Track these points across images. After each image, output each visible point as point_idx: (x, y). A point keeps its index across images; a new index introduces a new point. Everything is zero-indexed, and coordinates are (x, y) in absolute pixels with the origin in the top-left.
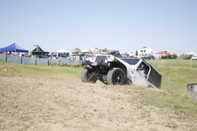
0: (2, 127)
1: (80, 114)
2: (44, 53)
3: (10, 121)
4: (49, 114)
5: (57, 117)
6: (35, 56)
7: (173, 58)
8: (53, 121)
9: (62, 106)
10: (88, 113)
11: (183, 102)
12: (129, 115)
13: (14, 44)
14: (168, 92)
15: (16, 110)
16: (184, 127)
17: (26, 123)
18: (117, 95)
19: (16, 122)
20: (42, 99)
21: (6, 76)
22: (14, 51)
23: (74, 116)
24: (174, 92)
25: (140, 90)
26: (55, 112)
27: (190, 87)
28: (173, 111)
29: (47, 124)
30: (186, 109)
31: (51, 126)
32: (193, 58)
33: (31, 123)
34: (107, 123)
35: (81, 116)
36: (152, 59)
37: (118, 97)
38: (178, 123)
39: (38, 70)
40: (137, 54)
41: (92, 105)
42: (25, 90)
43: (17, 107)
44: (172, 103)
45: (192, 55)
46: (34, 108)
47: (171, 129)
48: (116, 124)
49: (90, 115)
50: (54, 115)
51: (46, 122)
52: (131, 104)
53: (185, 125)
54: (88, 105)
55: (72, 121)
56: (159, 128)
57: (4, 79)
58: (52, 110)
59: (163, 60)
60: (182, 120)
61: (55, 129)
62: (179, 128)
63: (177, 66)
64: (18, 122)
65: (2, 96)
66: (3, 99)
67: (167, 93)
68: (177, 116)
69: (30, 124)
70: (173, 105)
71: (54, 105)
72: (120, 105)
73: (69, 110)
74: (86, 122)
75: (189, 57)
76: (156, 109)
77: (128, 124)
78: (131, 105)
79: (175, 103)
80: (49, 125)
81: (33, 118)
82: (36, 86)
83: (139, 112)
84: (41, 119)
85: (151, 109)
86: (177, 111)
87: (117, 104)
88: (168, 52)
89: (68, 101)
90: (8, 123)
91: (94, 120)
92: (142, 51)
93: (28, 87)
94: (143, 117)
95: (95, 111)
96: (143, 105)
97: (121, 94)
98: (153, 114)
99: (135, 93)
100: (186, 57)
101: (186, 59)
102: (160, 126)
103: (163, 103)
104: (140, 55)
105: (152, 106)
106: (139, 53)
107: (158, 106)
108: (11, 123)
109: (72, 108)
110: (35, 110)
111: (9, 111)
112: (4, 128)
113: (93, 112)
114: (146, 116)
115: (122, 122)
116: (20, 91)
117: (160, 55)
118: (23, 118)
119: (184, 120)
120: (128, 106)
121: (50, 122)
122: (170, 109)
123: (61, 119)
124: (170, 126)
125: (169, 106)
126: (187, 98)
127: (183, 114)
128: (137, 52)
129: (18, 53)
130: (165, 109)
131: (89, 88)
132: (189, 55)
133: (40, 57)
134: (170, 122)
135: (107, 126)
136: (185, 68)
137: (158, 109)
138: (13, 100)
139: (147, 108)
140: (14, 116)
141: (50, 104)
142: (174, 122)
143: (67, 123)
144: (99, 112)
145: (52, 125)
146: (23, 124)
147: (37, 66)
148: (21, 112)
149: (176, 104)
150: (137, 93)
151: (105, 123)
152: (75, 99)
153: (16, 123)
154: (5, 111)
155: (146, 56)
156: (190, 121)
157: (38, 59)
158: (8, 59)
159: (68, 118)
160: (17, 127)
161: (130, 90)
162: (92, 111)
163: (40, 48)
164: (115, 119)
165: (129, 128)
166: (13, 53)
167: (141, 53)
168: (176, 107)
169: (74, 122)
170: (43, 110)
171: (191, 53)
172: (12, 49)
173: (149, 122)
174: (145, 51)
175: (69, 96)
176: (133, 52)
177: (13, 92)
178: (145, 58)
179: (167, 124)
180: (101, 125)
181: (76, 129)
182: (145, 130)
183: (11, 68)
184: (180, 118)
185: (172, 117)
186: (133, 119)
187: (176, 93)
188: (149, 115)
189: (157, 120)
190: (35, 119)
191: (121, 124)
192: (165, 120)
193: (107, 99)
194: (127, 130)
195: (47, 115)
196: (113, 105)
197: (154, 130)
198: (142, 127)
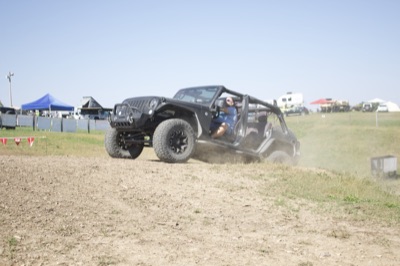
0: (25, 248)
1: (169, 218)
2: (104, 110)
3: (40, 236)
4: (111, 222)
5: (126, 227)
6: (87, 116)
7: (343, 111)
9: (136, 206)
10: (184, 218)
11: (361, 190)
12: (261, 217)
13: (47, 96)
14: (333, 172)
15: (51, 216)
16: (363, 235)
17: (69, 240)
18: (237, 182)
20: (99, 195)
22: (48, 109)
23: (158, 223)
24: (344, 172)
25: (280, 172)
26: (122, 218)
27: (375, 162)
28: (342, 208)
29: (107, 240)
30: (367, 204)
31: (115, 243)
32: (380, 108)
33: (78, 240)
35: (170, 223)
36: (303, 114)
37: (240, 185)
38: (351, 229)
39: (93, 141)
41: (192, 202)
42: (66, 179)
43: (52, 210)
44: (340, 192)
45: (378, 104)
46: (84, 212)
47: (338, 240)
48: (236, 235)
49: (188, 220)
50: (121, 222)
51: (107, 236)
52: (264, 197)
53: (365, 232)
54: (185, 202)
55: (154, 233)
56: (317, 238)
57: (26, 160)
58: (117, 213)
59: (323, 116)
60: (358, 223)
61: (122, 248)
62: (352, 240)
63: (351, 124)
64: (54, 237)
65: (23, 192)
66: (27, 198)
67: (332, 176)
68: (349, 216)
69: (76, 241)
70: (342, 197)
71: (121, 205)
72: (243, 200)
73: (149, 214)
74: (179, 234)
75: (373, 108)
76: (311, 204)
77: (259, 235)
78: (264, 200)
79: (345, 194)
80: (112, 242)
81: (81, 229)
82: (87, 170)
83: (279, 212)
84: (96, 231)
85: (302, 205)
86: (350, 207)
87: (239, 198)
88: (334, 100)
89: (147, 197)
90: (35, 241)
91: (194, 230)
92: (284, 100)
93: (71, 174)
94: (287, 220)
95: (197, 212)
96: (286, 200)
97: (246, 180)
98: (305, 214)
99: (271, 176)
100: (367, 108)
101: (367, 111)
102: (319, 236)
103: (324, 192)
105: (304, 200)
106: (280, 103)
107: (314, 200)
108: (41, 240)
109: (154, 208)
110: (86, 215)
111: (37, 219)
112: (27, 249)
113: (195, 215)
114: (291, 218)
115: (246, 231)
116: (57, 181)
117: (319, 107)
118: (62, 230)
119: (362, 223)
120: (257, 202)
121: (114, 235)
122: (336, 204)
123: (133, 229)
124: (337, 234)
125: (335, 198)
126: (368, 183)
127: (360, 212)
128: (275, 101)
129: (55, 112)
130: (328, 205)
131: (185, 172)
132: (373, 104)
133: (97, 118)
134: (336, 227)
135: (219, 239)
136: (365, 128)
137: (314, 205)
138: (45, 198)
139: (294, 204)
140: (47, 228)
141: (114, 203)
142: (345, 227)
143: (144, 236)
144: (205, 215)
145: (118, 242)
146: (62, 242)
147: (91, 136)
148: (60, 220)
149: (348, 195)
150: (275, 176)
151: (215, 234)
152: (159, 193)
153: (50, 240)
154: (29, 218)
155: (294, 109)
156: (374, 223)
157: (93, 121)
158: (37, 125)
159: (147, 227)
160: (52, 246)
161: (262, 172)
162: (191, 213)
163: (95, 102)
164: (233, 226)
165: (261, 242)
166: (45, 112)
167: (283, 104)
168: (348, 200)
169: (157, 235)
170: (100, 214)
171: (375, 101)
172: (44, 106)
173: (297, 229)
174: (290, 100)
175: (148, 187)
177: (44, 184)
178: (291, 112)
179: (330, 232)
180: (207, 238)
181: (162, 247)
182: (289, 244)
183: (42, 140)
184: (356, 220)
185: (340, 219)
186: (267, 225)
187: (347, 174)
188: (297, 217)
189: (313, 226)
190: (85, 232)
191: (246, 235)
192: (328, 225)
193: (219, 190)
194: (257, 245)
195: (107, 223)
196: (232, 200)
197: (307, 244)
198: (284, 238)
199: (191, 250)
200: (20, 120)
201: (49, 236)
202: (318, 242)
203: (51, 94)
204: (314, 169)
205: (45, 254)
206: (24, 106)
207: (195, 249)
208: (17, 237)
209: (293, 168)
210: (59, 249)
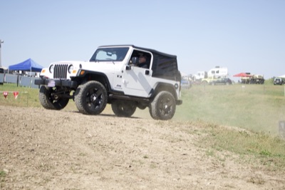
0: (12, 180)
1: (124, 161)
3: (23, 171)
4: (79, 162)
5: (90, 167)
7: (259, 83)
8: (85, 172)
9: (98, 150)
10: (136, 161)
11: (273, 146)
12: (195, 164)
13: (29, 60)
14: (252, 131)
15: (32, 156)
16: (275, 182)
17: (46, 174)
18: (177, 135)
19: (31, 172)
20: (70, 140)
21: (17, 106)
22: (29, 71)
23: (115, 164)
24: (260, 131)
25: (210, 129)
26: (88, 159)
28: (259, 160)
29: (75, 176)
30: (278, 158)
31: (82, 178)
33: (53, 175)
34: (162, 175)
35: (125, 165)
36: (228, 84)
37: (179, 138)
38: (265, 177)
40: (206, 77)
41: (141, 149)
42: (44, 126)
43: (33, 150)
44: (257, 147)
46: (58, 153)
47: (255, 185)
48: (176, 177)
49: (138, 164)
50: (87, 163)
51: (75, 173)
52: (197, 148)
53: (276, 180)
54: (136, 148)
55: (111, 172)
56: (239, 183)
57: (14, 110)
58: (84, 155)
59: (243, 86)
60: (271, 173)
61: (87, 183)
62: (266, 186)
63: (265, 94)
64: (34, 172)
65: (11, 135)
66: (14, 140)
67: (251, 134)
68: (264, 167)
69: (51, 176)
70: (258, 151)
71: (87, 149)
72: (181, 150)
73: (108, 157)
74: (132, 174)
75: (282, 82)
76: (234, 156)
77: (194, 178)
78: (198, 150)
79: (261, 149)
80: (79, 178)
81: (56, 167)
82: (61, 120)
83: (210, 161)
84: (67, 168)
85: (227, 156)
86: (264, 159)
87: (178, 148)
88: (251, 75)
89: (107, 143)
90: (20, 174)
91: (144, 171)
92: (213, 72)
93: (49, 122)
94: (215, 167)
95: (145, 157)
96: (214, 151)
97: (184, 134)
98: (229, 163)
99: (203, 131)
100: (278, 82)
101: (278, 84)
102: (240, 181)
103: (244, 147)
104: (211, 78)
105: (228, 152)
106: (210, 74)
107: (237, 152)
108: (25, 173)
109: (113, 153)
110: (59, 155)
111: (21, 157)
112: (14, 180)
113: (143, 160)
114: (219, 165)
115: (184, 175)
116: (37, 128)
117: (240, 79)
118: (41, 166)
119: (274, 172)
120: (192, 152)
121: (81, 172)
123: (95, 169)
124: (255, 180)
125: (253, 152)
126: (279, 141)
127: (272, 164)
128: (206, 73)
129: (34, 73)
130: (247, 157)
131: (137, 125)
132: (282, 79)
134: (254, 175)
135: (163, 179)
136: (276, 97)
137: (236, 156)
138: (28, 141)
139: (221, 155)
140: (29, 164)
141: (81, 147)
142: (260, 175)
143: (105, 174)
144: (151, 160)
145: (84, 178)
146: (41, 176)
148: (39, 158)
149: (263, 150)
150: (206, 132)
151: (159, 175)
152: (116, 141)
153: (32, 174)
154: (15, 156)
155: (220, 80)
156: (283, 174)
158: (20, 82)
159: (106, 167)
160: (33, 179)
161: (196, 128)
162: (141, 158)
164: (174, 170)
165: (195, 183)
166: (27, 73)
167: (212, 75)
168: (263, 154)
169: (115, 173)
170: (70, 155)
172: (25, 68)
173: (223, 175)
174: (218, 72)
175: (107, 136)
176: (201, 73)
177: (27, 129)
178: (218, 82)
179: (249, 178)
180: (153, 178)
181: (119, 184)
182: (217, 186)
183: (24, 94)
184: (269, 170)
185: (257, 168)
186: (200, 171)
187: (262, 133)
188: (223, 165)
189: (235, 173)
190: (58, 169)
191: (183, 177)
192: (247, 173)
193: (163, 141)
194: (192, 186)
195: (76, 163)
196: (172, 149)
197: (231, 187)
198: (213, 181)
199: (141, 187)
200: (7, 77)
201: (30, 171)
202: (240, 186)
203: (32, 59)
204: (236, 128)
205: (28, 185)
206: (10, 67)
207: (144, 187)
208: (6, 171)
209: (220, 126)
210: (38, 181)
